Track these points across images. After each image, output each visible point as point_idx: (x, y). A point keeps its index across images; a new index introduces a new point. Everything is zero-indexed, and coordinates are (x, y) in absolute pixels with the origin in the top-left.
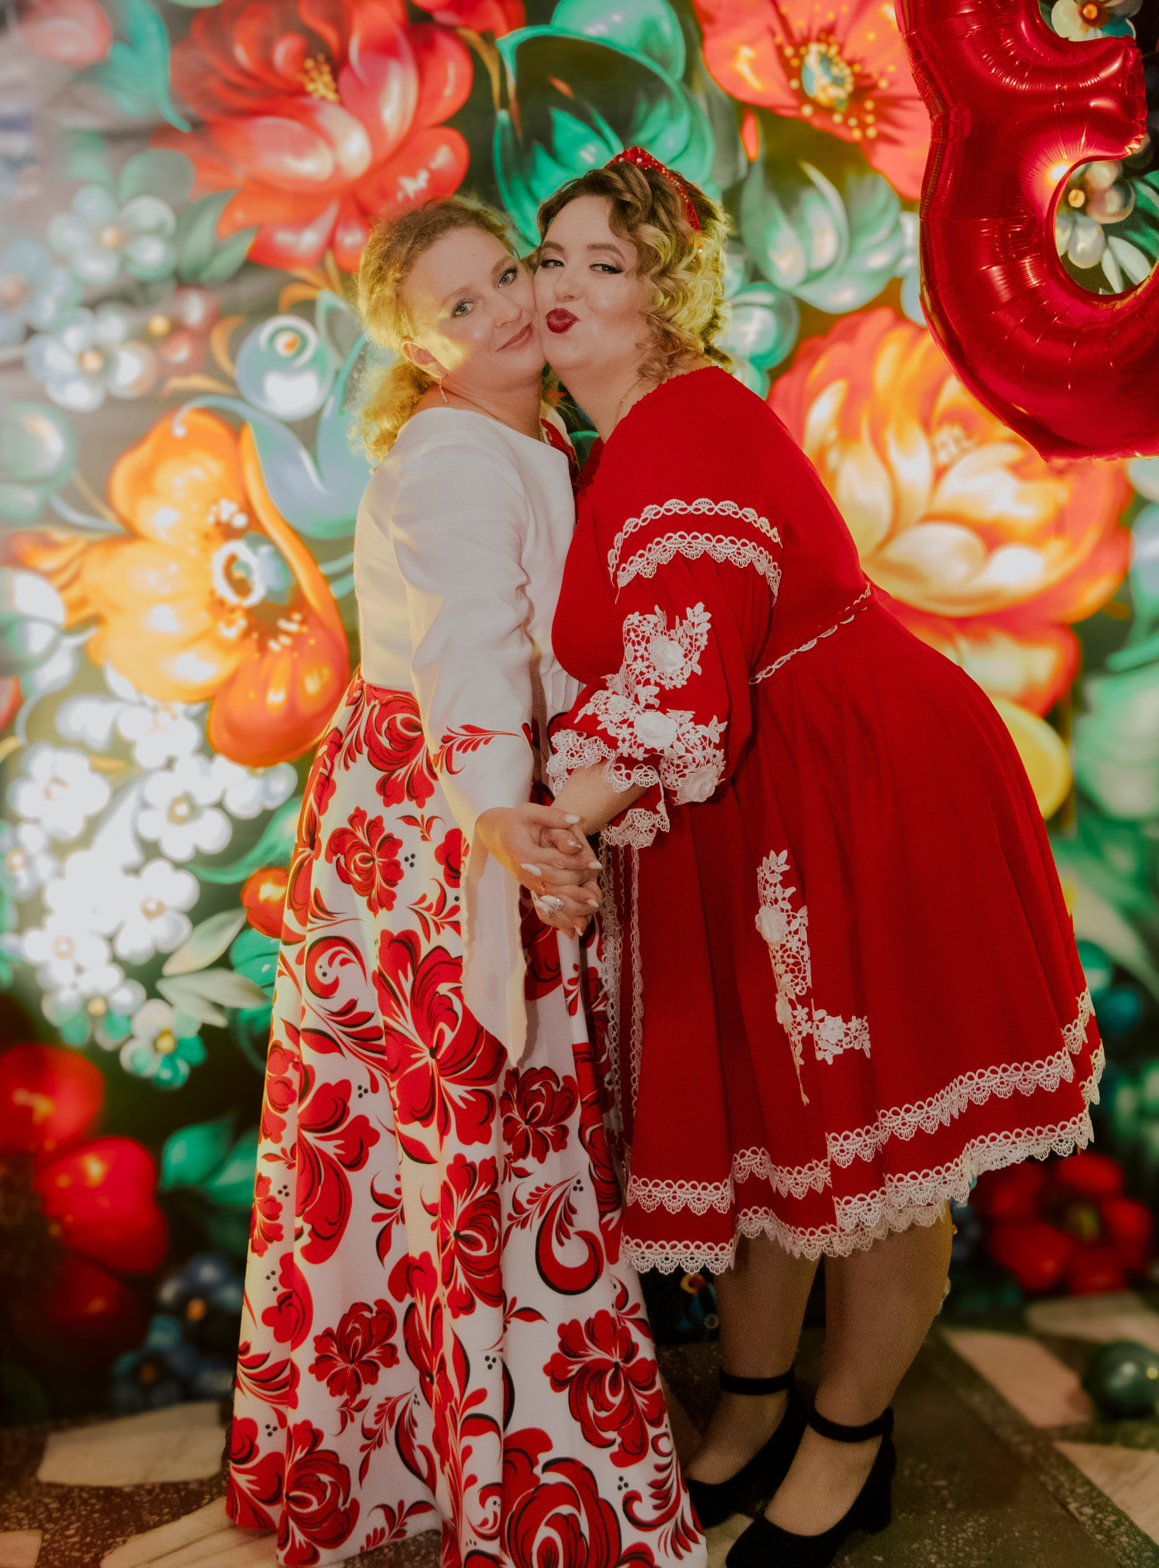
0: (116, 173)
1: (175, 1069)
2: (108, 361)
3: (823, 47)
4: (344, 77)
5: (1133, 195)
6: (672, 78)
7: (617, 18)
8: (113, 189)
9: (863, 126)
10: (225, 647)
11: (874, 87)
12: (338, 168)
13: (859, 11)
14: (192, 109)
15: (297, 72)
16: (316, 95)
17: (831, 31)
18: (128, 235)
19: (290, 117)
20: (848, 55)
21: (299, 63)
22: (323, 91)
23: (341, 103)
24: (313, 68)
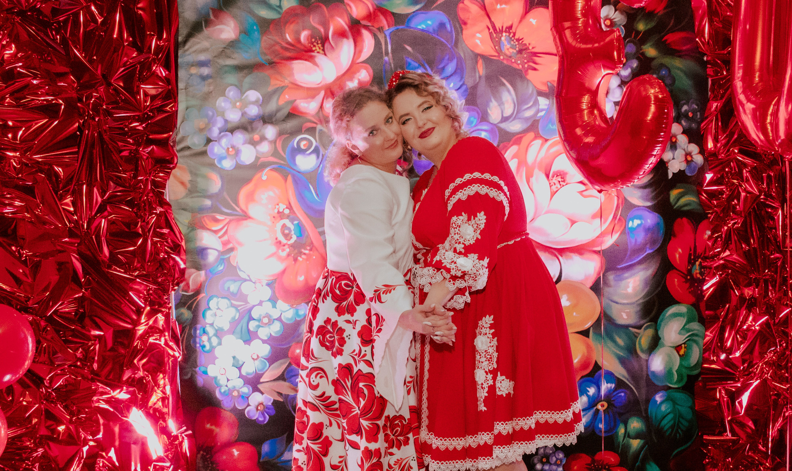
0: (241, 81)
1: (265, 417)
2: (238, 152)
3: (508, 34)
4: (326, 45)
6: (451, 45)
7: (429, 22)
8: (240, 87)
9: (523, 63)
10: (280, 259)
11: (527, 49)
12: (324, 78)
13: (521, 21)
14: (268, 57)
15: (309, 43)
16: (316, 52)
17: (511, 27)
18: (246, 104)
19: (306, 60)
20: (516, 37)
21: (310, 40)
22: (318, 50)
23: (325, 55)
24: (315, 42)
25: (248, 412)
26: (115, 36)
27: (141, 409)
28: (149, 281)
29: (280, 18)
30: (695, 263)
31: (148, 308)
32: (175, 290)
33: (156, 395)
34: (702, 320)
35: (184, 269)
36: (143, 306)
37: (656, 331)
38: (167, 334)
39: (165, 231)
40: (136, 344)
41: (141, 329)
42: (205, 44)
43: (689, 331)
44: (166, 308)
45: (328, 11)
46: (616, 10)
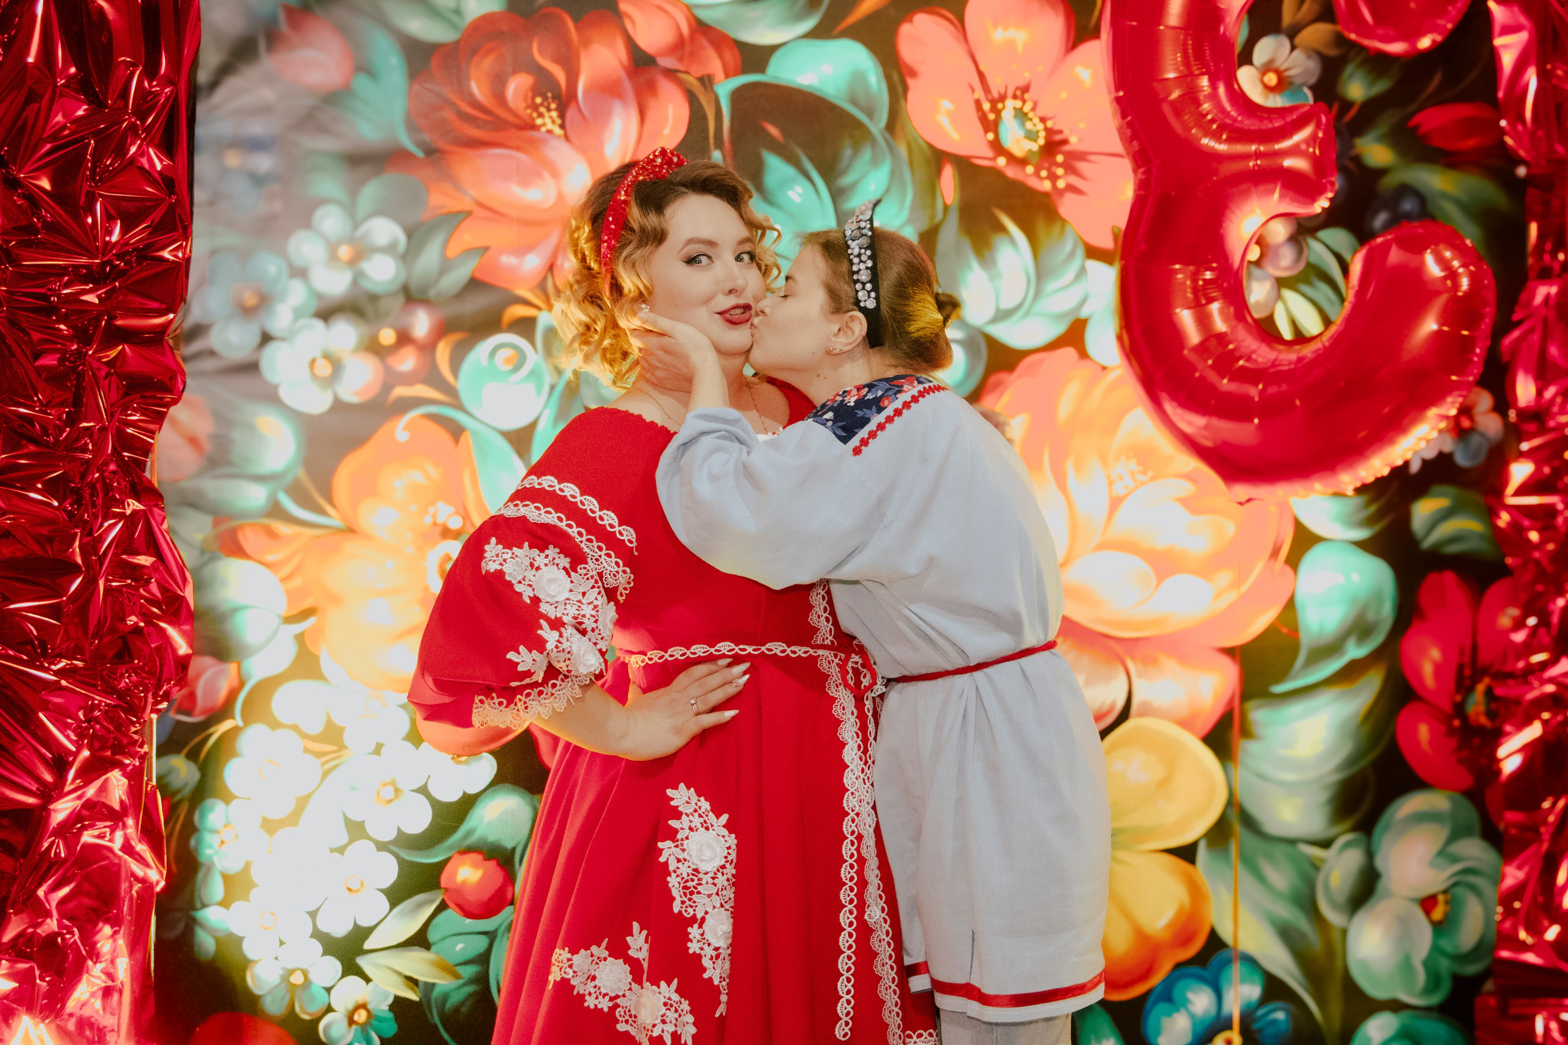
0: (353, 192)
1: (367, 1041)
2: (337, 368)
3: (1018, 104)
4: (571, 113)
5: (1306, 251)
6: (877, 126)
7: (827, 69)
8: (350, 209)
9: (1053, 178)
11: (1065, 142)
12: (561, 197)
13: (1053, 71)
14: (427, 137)
15: (527, 107)
16: (543, 129)
17: (1025, 89)
18: (362, 252)
19: (518, 149)
20: (1041, 111)
21: (529, 101)
22: (550, 126)
23: (567, 137)
24: (542, 104)
25: (327, 1028)
26: (31, 60)
27: (43, 1020)
28: (95, 686)
29: (457, 42)
30: (1471, 689)
31: (86, 753)
32: (158, 711)
33: (88, 981)
34: (1491, 835)
35: (187, 658)
36: (74, 749)
37: (1370, 855)
38: (130, 822)
39: (145, 560)
40: (46, 845)
41: (62, 809)
42: (266, 94)
43: (1454, 859)
44: (133, 755)
45: (577, 28)
46: (1293, 48)
